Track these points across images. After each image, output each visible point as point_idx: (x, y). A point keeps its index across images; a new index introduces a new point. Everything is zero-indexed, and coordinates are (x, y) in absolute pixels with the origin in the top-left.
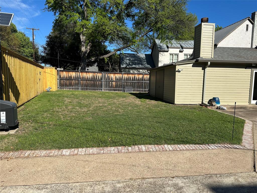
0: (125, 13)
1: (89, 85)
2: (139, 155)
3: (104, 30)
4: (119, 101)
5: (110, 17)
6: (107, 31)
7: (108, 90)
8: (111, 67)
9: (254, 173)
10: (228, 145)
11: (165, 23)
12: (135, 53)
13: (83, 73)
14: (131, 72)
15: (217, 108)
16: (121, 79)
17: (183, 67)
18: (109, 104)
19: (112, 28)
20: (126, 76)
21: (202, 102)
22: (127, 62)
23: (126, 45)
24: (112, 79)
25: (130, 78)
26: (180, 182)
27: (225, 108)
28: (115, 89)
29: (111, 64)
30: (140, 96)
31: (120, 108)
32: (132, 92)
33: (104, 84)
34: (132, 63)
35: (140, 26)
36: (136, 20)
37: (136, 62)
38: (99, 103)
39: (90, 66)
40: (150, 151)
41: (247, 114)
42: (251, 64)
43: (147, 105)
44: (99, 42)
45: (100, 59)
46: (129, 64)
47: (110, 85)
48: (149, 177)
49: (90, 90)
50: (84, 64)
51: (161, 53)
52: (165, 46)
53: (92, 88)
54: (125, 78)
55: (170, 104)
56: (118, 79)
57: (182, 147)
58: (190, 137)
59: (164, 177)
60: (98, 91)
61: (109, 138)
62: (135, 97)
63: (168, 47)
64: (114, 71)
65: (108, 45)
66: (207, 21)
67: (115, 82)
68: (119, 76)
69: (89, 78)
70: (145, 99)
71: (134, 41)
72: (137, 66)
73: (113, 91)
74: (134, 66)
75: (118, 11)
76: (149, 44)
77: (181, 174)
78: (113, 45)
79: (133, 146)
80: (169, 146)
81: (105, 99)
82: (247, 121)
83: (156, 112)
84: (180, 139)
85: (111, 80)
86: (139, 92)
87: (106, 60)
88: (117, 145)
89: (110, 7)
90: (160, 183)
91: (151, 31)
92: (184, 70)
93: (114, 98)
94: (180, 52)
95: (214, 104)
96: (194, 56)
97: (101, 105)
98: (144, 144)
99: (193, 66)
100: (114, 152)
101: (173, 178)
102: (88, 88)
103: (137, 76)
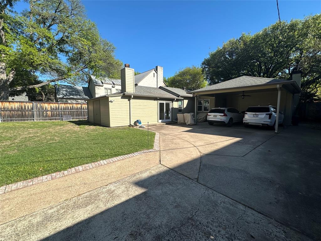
0: (57, 48)
1: (14, 115)
2: (76, 175)
3: (32, 59)
4: (56, 129)
5: (39, 49)
6: (37, 62)
7: (42, 120)
8: (45, 97)
9: (160, 165)
10: (146, 151)
11: (98, 63)
12: (72, 85)
13: (5, 103)
14: (69, 101)
15: (140, 127)
16: (57, 109)
17: (115, 99)
18: (43, 134)
19: (42, 59)
20: (63, 106)
21: (130, 123)
22: (64, 93)
23: (61, 77)
24: (46, 109)
25: (68, 108)
26: (112, 187)
27: (145, 127)
28: (51, 118)
29: (45, 94)
30: (79, 123)
31: (56, 136)
32: (71, 120)
33: (36, 114)
34: (70, 94)
35: (75, 62)
36: (70, 56)
37: (73, 93)
38: (30, 133)
39: (16, 95)
40: (87, 170)
41: (157, 129)
42: (157, 98)
43: (85, 130)
44: (27, 71)
45: (29, 89)
46: (67, 95)
47: (45, 115)
48: (85, 192)
49: (16, 121)
50: (5, 93)
51: (97, 87)
52: (100, 82)
53: (19, 119)
54: (62, 108)
55: (106, 127)
56: (54, 109)
57: (115, 159)
58: (121, 151)
59: (99, 188)
60: (29, 121)
61: (41, 168)
62: (74, 124)
63: (102, 83)
64: (49, 100)
65: (39, 76)
66: (129, 67)
67: (50, 112)
68: (55, 106)
69: (13, 108)
70: (84, 125)
71: (69, 74)
72: (75, 97)
73: (48, 120)
74: (71, 97)
75: (49, 44)
76: (86, 78)
77: (114, 180)
78: (46, 76)
79: (70, 169)
80: (104, 161)
81: (38, 129)
82: (157, 133)
83: (94, 135)
84: (114, 154)
85: (44, 109)
86: (78, 120)
87: (38, 90)
88: (50, 172)
89: (39, 39)
90: (96, 193)
91: (86, 68)
92: (115, 101)
93: (49, 127)
94: (113, 87)
95: (138, 124)
96: (122, 91)
97: (32, 135)
98: (81, 165)
99: (121, 98)
100: (46, 180)
101: (107, 185)
102: (14, 119)
103: (75, 106)
